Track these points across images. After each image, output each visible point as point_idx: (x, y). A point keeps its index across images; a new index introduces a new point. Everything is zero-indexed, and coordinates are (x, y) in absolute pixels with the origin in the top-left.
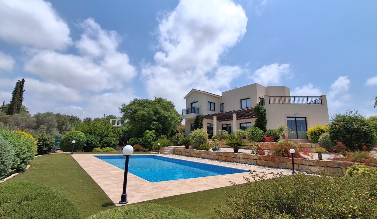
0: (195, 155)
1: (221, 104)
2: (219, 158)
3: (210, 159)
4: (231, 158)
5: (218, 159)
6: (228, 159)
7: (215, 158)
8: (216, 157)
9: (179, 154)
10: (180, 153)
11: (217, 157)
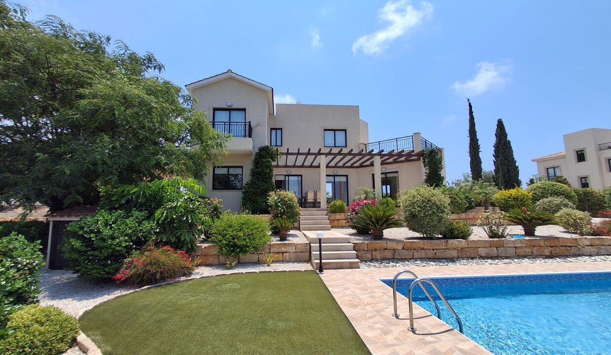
0: (454, 254)
1: (272, 129)
2: (535, 252)
3: (507, 258)
4: (563, 248)
5: (531, 254)
6: (558, 250)
7: (524, 254)
8: (525, 252)
9: (379, 258)
10: (389, 254)
11: (528, 250)
